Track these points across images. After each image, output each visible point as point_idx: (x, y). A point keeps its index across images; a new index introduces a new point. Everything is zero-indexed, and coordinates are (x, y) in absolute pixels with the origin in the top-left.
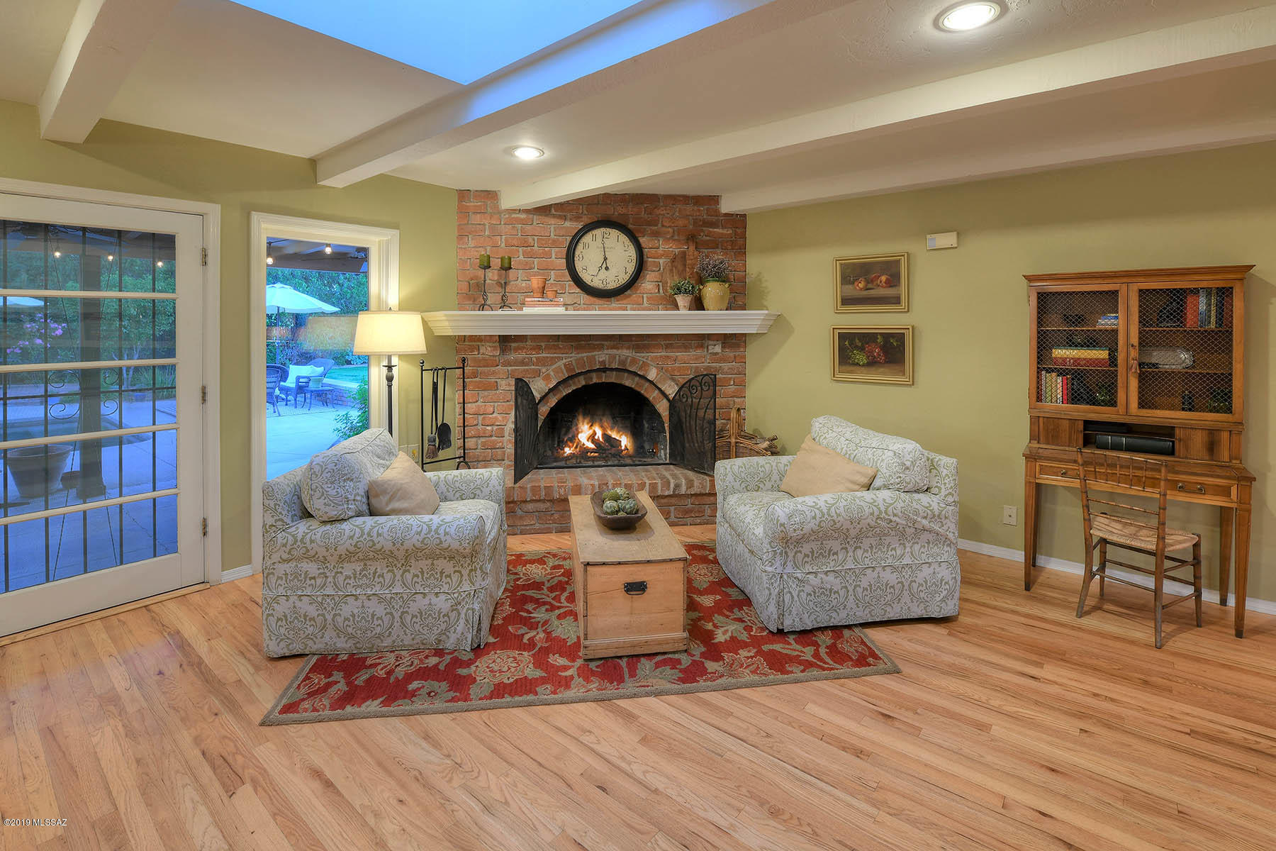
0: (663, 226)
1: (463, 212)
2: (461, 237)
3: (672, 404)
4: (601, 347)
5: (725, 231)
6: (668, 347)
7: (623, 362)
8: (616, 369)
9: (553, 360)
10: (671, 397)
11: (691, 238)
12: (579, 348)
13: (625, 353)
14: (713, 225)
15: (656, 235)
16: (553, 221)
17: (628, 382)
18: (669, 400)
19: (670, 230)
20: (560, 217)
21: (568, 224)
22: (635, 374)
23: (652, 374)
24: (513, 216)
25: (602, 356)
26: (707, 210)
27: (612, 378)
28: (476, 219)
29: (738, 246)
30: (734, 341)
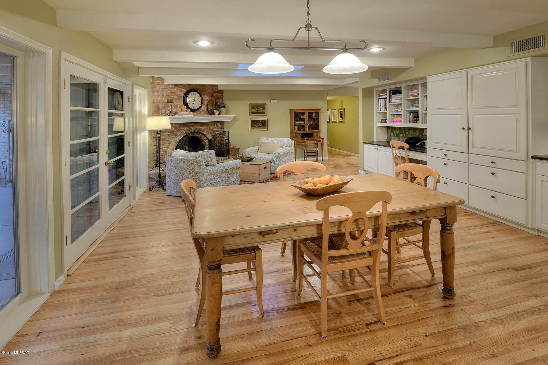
0: (206, 92)
1: (153, 84)
2: (153, 92)
3: (210, 141)
4: (192, 126)
5: (219, 94)
6: (208, 125)
7: (199, 130)
8: (198, 132)
9: (180, 130)
10: (210, 139)
11: (212, 96)
12: (187, 126)
13: (198, 127)
14: (217, 92)
15: (205, 94)
16: (179, 89)
17: (199, 135)
18: (208, 140)
19: (208, 93)
20: (181, 88)
21: (182, 90)
22: (201, 133)
23: (205, 133)
24: (168, 86)
25: (194, 128)
26: (215, 88)
27: (195, 135)
28: (157, 86)
29: (222, 98)
30: (222, 123)
